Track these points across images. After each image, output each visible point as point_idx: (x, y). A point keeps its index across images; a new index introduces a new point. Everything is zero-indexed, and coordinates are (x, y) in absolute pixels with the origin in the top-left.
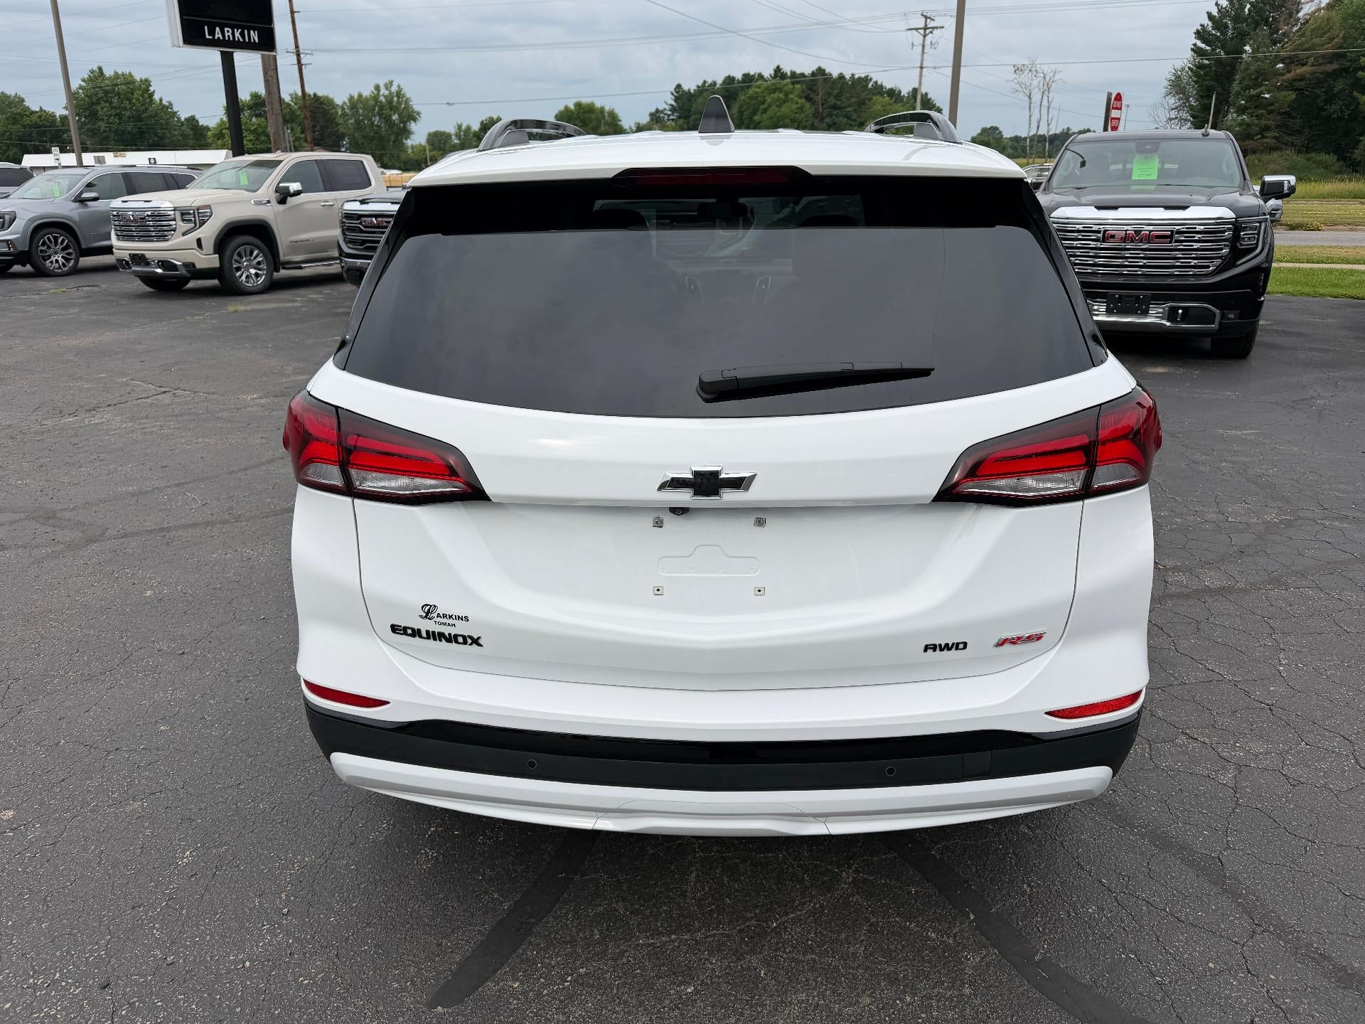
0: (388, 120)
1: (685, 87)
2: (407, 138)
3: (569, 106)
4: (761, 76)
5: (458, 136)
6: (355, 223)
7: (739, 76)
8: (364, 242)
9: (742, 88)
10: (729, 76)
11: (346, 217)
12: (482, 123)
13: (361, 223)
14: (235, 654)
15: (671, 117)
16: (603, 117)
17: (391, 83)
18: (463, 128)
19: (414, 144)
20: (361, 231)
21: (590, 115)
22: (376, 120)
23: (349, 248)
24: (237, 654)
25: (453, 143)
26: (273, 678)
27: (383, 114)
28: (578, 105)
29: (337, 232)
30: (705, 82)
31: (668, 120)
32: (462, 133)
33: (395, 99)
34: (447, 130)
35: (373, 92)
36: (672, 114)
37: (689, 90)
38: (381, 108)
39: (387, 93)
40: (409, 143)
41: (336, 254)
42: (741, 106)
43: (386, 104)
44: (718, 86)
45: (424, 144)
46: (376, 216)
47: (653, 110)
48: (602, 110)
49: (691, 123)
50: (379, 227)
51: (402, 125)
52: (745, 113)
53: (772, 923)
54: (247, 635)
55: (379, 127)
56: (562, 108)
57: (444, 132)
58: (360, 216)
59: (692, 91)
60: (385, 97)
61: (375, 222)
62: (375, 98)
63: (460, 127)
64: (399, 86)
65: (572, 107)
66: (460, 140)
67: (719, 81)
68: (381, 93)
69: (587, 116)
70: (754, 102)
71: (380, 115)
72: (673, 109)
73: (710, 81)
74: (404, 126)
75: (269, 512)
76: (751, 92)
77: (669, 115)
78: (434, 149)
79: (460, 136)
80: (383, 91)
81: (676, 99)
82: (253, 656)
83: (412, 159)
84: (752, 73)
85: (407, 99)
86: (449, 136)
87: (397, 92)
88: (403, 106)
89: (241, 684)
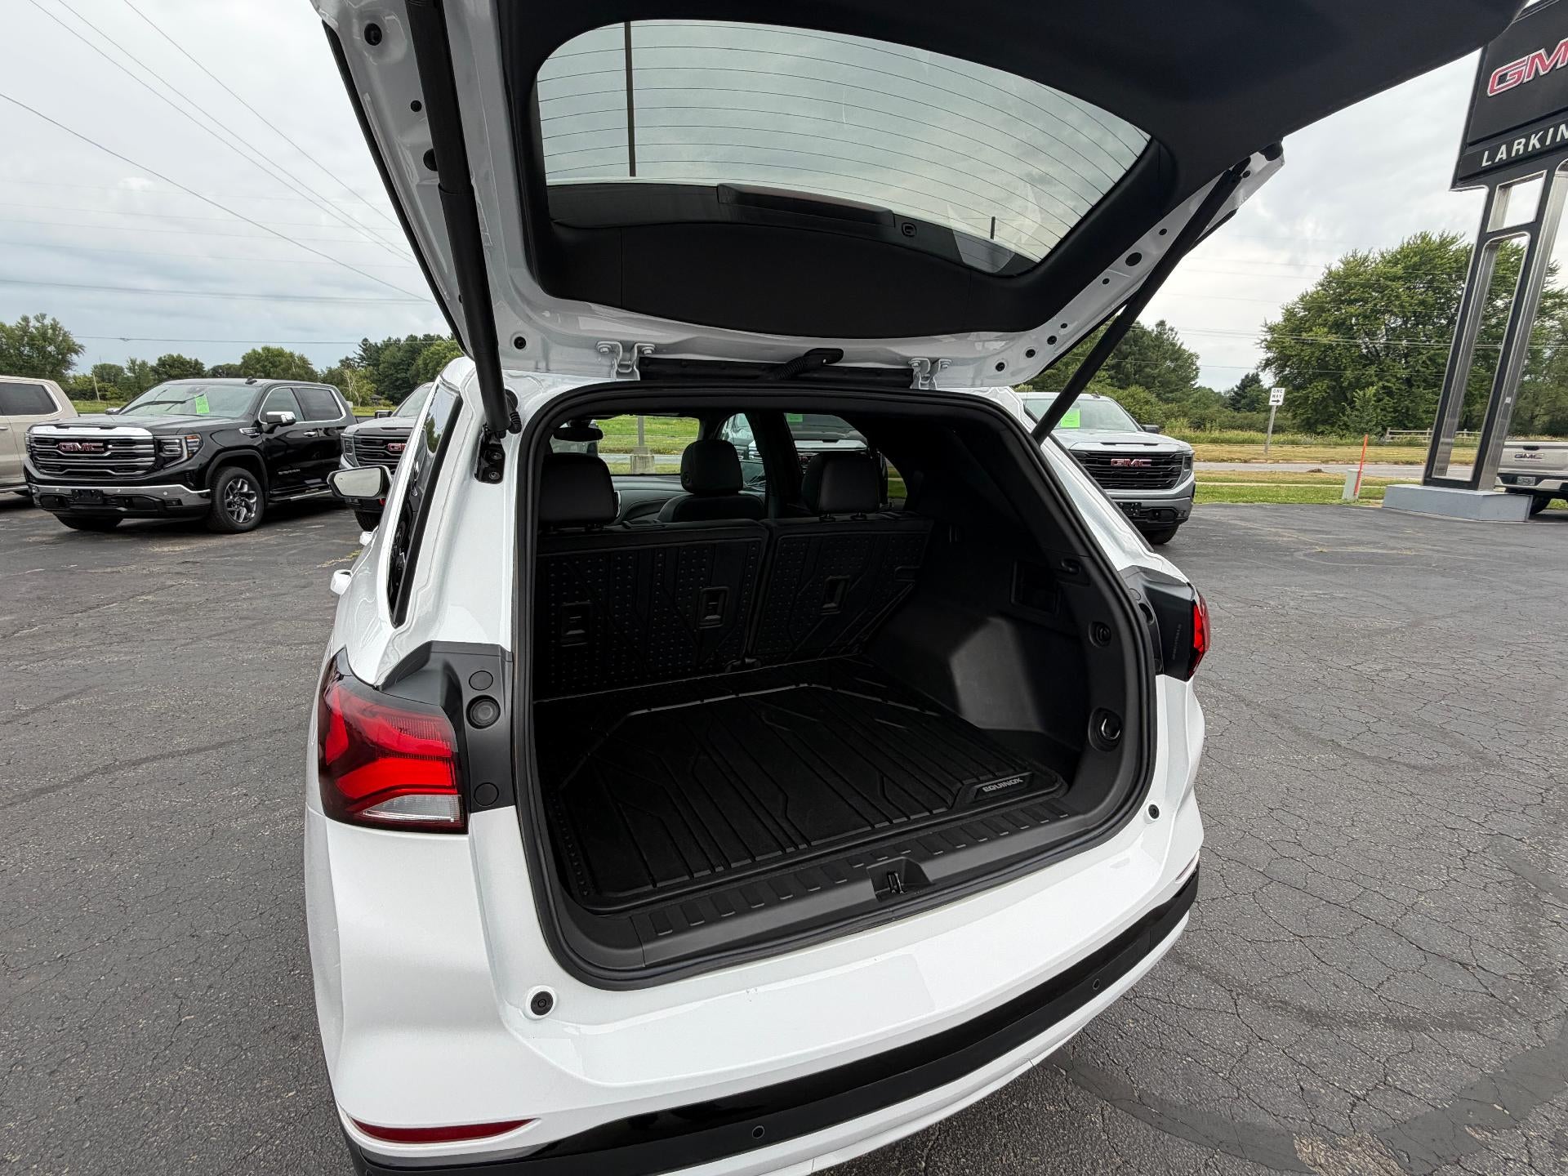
0: (41, 351)
1: (372, 341)
2: (68, 368)
3: (256, 349)
4: (439, 338)
5: (131, 369)
6: (48, 448)
7: (420, 336)
8: (63, 468)
9: (425, 346)
10: (411, 336)
11: (35, 441)
12: (160, 359)
13: (58, 448)
14: (28, 1028)
15: (361, 364)
16: (294, 361)
17: (44, 316)
18: (138, 363)
19: (77, 375)
20: (60, 456)
21: (280, 358)
22: (26, 351)
23: (41, 473)
24: (33, 1028)
25: (125, 376)
26: (114, 1049)
27: (35, 344)
28: (266, 349)
29: (24, 457)
30: (390, 338)
31: (358, 366)
32: (136, 367)
33: (50, 331)
34: (118, 364)
35: (20, 324)
36: (362, 362)
37: (376, 344)
38: (32, 338)
39: (38, 325)
40: (70, 373)
41: (23, 480)
42: (425, 360)
43: (37, 335)
44: (402, 342)
45: (90, 376)
46: (81, 441)
47: (343, 358)
48: (292, 355)
49: (381, 370)
50: (85, 452)
51: (60, 357)
52: (430, 365)
53: (920, 1163)
54: (41, 991)
55: (31, 357)
56: (249, 351)
57: (114, 366)
58: (57, 441)
59: (379, 345)
60: (37, 329)
61: (80, 447)
62: (25, 330)
63: (133, 362)
64: (54, 320)
65: (260, 351)
66: (135, 373)
67: (403, 339)
68: (31, 324)
69: (276, 359)
70: (437, 357)
71: (32, 346)
72: (362, 358)
73: (394, 338)
74: (62, 358)
75: (14, 797)
76: (432, 349)
77: (359, 363)
78: (103, 380)
79: (134, 370)
80: (33, 323)
81: (364, 351)
82: (63, 1022)
83: (75, 389)
84: (432, 335)
85: (66, 333)
86: (121, 369)
87: (52, 325)
88: (61, 338)
89: (58, 1076)
